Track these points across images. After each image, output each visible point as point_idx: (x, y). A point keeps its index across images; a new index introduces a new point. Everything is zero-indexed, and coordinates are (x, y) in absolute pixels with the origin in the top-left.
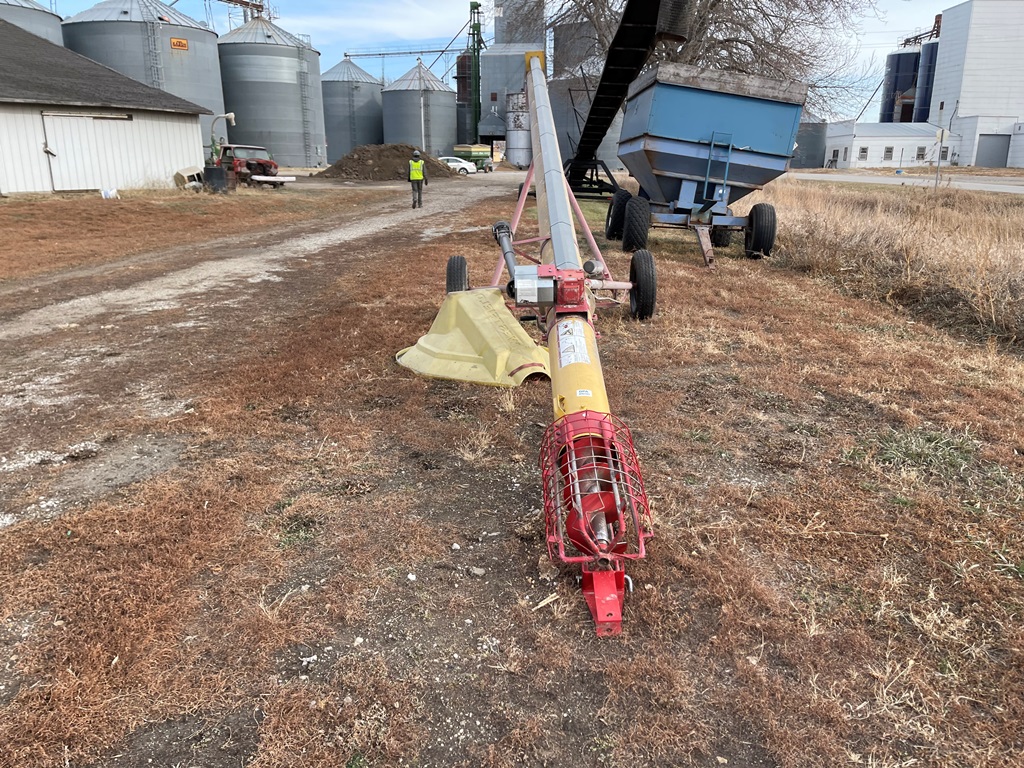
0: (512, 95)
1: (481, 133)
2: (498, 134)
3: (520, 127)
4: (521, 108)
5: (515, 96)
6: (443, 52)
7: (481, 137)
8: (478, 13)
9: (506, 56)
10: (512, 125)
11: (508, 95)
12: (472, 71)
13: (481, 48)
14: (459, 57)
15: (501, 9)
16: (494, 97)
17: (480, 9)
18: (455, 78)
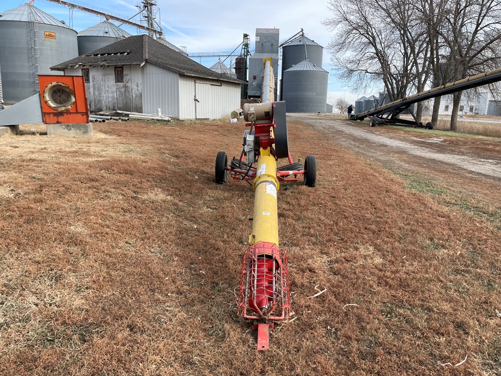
1: (249, 94)
2: (257, 95)
6: (229, 56)
8: (246, 38)
9: (261, 59)
12: (244, 65)
13: (248, 55)
14: (237, 59)
15: (259, 37)
16: (255, 78)
17: (248, 37)
18: (234, 68)
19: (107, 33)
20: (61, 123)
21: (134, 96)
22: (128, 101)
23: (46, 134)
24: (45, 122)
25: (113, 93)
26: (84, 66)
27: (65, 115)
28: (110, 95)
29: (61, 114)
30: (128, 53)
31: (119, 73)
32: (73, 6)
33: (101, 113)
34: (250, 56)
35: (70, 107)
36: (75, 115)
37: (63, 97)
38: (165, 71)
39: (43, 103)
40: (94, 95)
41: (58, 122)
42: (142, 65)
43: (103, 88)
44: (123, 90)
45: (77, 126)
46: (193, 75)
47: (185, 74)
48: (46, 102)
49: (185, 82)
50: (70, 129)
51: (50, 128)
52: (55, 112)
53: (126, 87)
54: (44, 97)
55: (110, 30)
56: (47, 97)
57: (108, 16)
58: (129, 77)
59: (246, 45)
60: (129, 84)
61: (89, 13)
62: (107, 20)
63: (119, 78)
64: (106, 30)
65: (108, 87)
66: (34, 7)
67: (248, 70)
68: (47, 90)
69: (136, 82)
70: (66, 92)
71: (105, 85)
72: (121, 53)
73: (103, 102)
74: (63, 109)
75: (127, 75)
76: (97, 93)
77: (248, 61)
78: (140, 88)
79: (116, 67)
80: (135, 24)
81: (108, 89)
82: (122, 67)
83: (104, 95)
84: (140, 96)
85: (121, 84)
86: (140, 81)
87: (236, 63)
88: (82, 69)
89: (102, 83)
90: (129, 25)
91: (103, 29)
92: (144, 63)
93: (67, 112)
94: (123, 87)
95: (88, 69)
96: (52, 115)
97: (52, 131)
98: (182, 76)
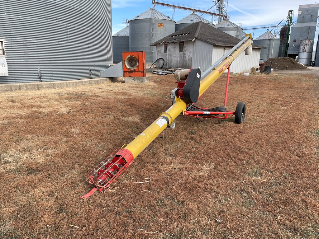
0: (303, 40)
1: (288, 53)
2: (295, 53)
3: (305, 51)
4: (306, 44)
5: (304, 41)
6: (276, 27)
7: (288, 54)
8: (291, 13)
9: (302, 27)
10: (302, 50)
11: (301, 40)
12: (287, 33)
13: (291, 25)
14: (282, 28)
15: (301, 11)
16: (295, 41)
17: (292, 12)
18: (279, 35)
19: (192, 20)
20: (131, 76)
21: (188, 59)
22: (185, 62)
23: (124, 82)
24: (124, 76)
25: (177, 58)
26: (165, 43)
27: (133, 72)
28: (176, 59)
29: (131, 72)
30: (188, 34)
31: (182, 45)
32: (175, 7)
33: (170, 69)
34: (292, 25)
35: (136, 68)
36: (138, 72)
37: (134, 63)
38: (205, 44)
39: (124, 66)
40: (169, 59)
41: (130, 76)
42: (193, 41)
43: (173, 55)
44: (182, 56)
45: (138, 79)
46: (222, 45)
47: (217, 45)
48: (125, 66)
49: (217, 50)
50: (135, 80)
51: (126, 79)
52: (129, 71)
53: (184, 54)
54: (124, 63)
55: (194, 18)
56: (126, 64)
57: (194, 10)
58: (186, 48)
59: (290, 18)
60: (186, 52)
61: (184, 10)
62: (194, 12)
63: (181, 49)
64: (192, 19)
65: (176, 54)
66: (154, 10)
67: (290, 36)
68: (126, 59)
69: (190, 50)
70: (134, 60)
71: (174, 53)
72: (185, 34)
73: (172, 63)
74: (133, 69)
75: (185, 47)
76: (170, 58)
77: (290, 29)
78: (191, 55)
79: (180, 43)
80: (210, 13)
81: (175, 55)
82: (183, 42)
83: (173, 59)
84: (191, 59)
85: (182, 53)
86: (191, 51)
87: (281, 31)
88: (164, 45)
89: (173, 52)
90: (206, 14)
91: (190, 18)
92: (194, 40)
93: (135, 71)
94: (183, 54)
95: (167, 45)
96: (127, 72)
97: (127, 81)
98: (215, 46)
